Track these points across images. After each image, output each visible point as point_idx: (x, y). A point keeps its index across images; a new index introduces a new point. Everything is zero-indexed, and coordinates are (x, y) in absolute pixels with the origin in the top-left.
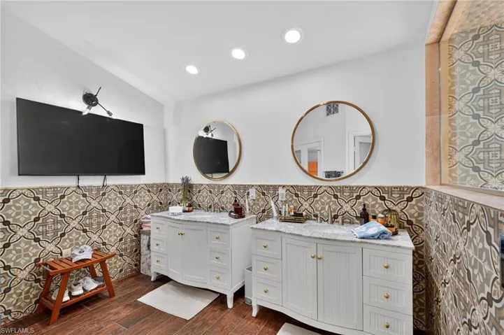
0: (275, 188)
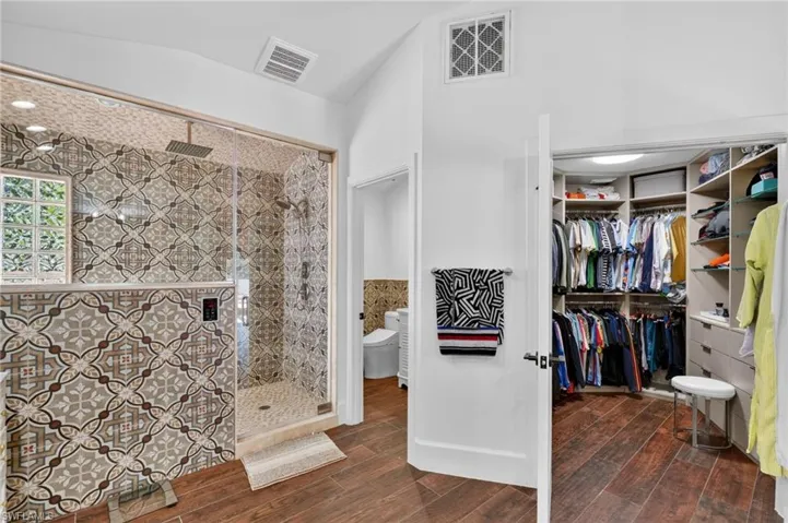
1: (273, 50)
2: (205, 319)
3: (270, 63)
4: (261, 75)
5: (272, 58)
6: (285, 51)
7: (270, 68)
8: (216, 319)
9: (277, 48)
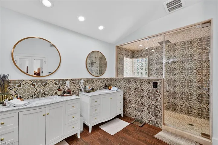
0: (79, 80)
1: (166, 6)
2: (154, 87)
3: (168, 9)
4: (169, 14)
5: (168, 8)
6: (169, 3)
7: (170, 10)
8: (156, 87)
9: (167, 4)
